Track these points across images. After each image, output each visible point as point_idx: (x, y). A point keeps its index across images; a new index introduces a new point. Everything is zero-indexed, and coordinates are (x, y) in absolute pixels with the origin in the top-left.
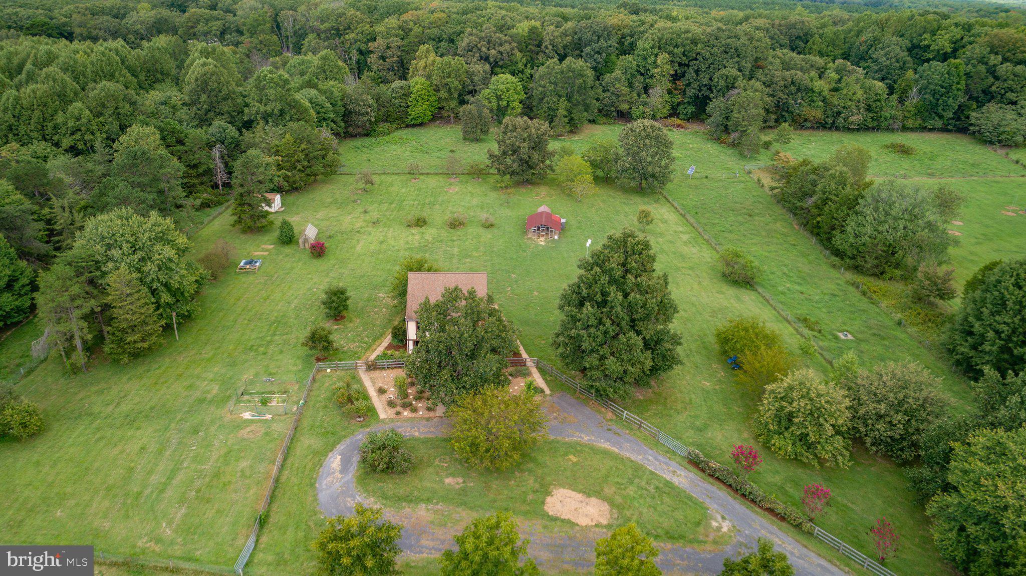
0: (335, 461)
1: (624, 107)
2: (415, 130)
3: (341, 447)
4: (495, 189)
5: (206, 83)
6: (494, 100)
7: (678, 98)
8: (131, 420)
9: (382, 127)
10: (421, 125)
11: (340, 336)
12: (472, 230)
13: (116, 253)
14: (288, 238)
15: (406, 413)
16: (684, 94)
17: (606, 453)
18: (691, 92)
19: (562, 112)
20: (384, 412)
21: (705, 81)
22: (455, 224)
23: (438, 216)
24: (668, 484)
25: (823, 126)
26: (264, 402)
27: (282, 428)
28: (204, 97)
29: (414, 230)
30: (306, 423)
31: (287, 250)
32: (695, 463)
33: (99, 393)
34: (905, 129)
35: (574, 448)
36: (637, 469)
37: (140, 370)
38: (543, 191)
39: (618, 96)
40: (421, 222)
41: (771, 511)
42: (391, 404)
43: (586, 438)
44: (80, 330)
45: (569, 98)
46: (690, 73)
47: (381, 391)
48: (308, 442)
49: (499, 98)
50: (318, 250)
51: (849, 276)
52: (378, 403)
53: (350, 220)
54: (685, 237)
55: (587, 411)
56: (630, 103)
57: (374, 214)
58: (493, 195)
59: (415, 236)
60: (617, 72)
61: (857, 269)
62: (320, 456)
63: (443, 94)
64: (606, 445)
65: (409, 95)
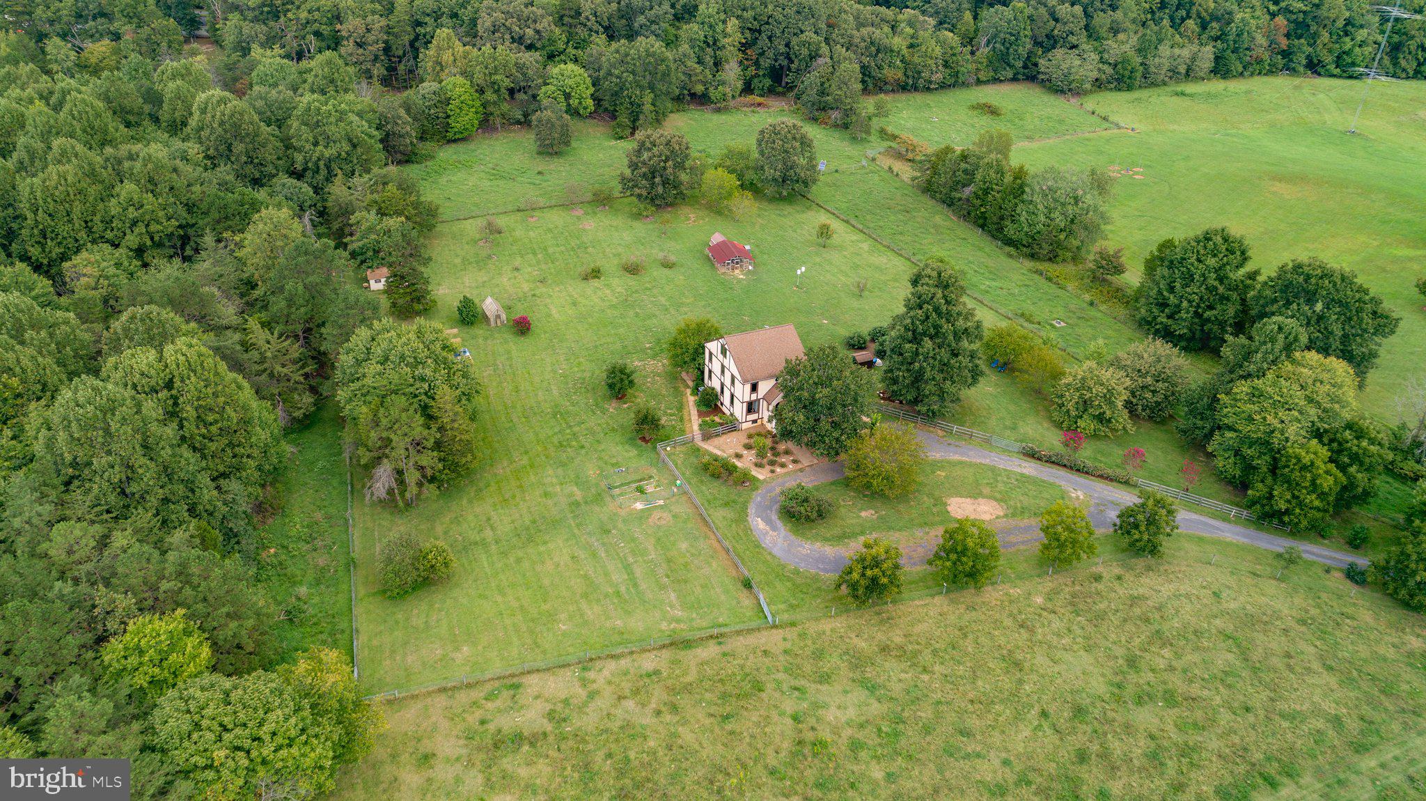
0: (759, 524)
1: (699, 88)
2: (460, 147)
3: (752, 510)
4: (638, 216)
7: (752, 71)
8: (530, 534)
10: (466, 138)
12: (657, 273)
15: (779, 470)
16: (757, 64)
17: (962, 464)
18: (765, 62)
20: (759, 474)
21: (782, 49)
22: (633, 269)
23: (606, 263)
25: (904, 88)
26: (641, 490)
27: (682, 509)
29: (596, 283)
30: (699, 500)
32: (1032, 455)
33: (457, 521)
38: (689, 213)
39: (690, 76)
40: (596, 273)
41: (1101, 476)
42: (758, 465)
43: (938, 455)
46: (763, 40)
47: (738, 456)
48: (718, 516)
49: (567, 96)
50: (521, 327)
51: (1029, 264)
52: (746, 467)
53: (510, 281)
54: (866, 247)
56: (704, 83)
57: (530, 271)
58: (639, 225)
59: (603, 291)
61: (1033, 256)
62: (741, 522)
63: (490, 96)
64: (957, 457)
65: (448, 101)
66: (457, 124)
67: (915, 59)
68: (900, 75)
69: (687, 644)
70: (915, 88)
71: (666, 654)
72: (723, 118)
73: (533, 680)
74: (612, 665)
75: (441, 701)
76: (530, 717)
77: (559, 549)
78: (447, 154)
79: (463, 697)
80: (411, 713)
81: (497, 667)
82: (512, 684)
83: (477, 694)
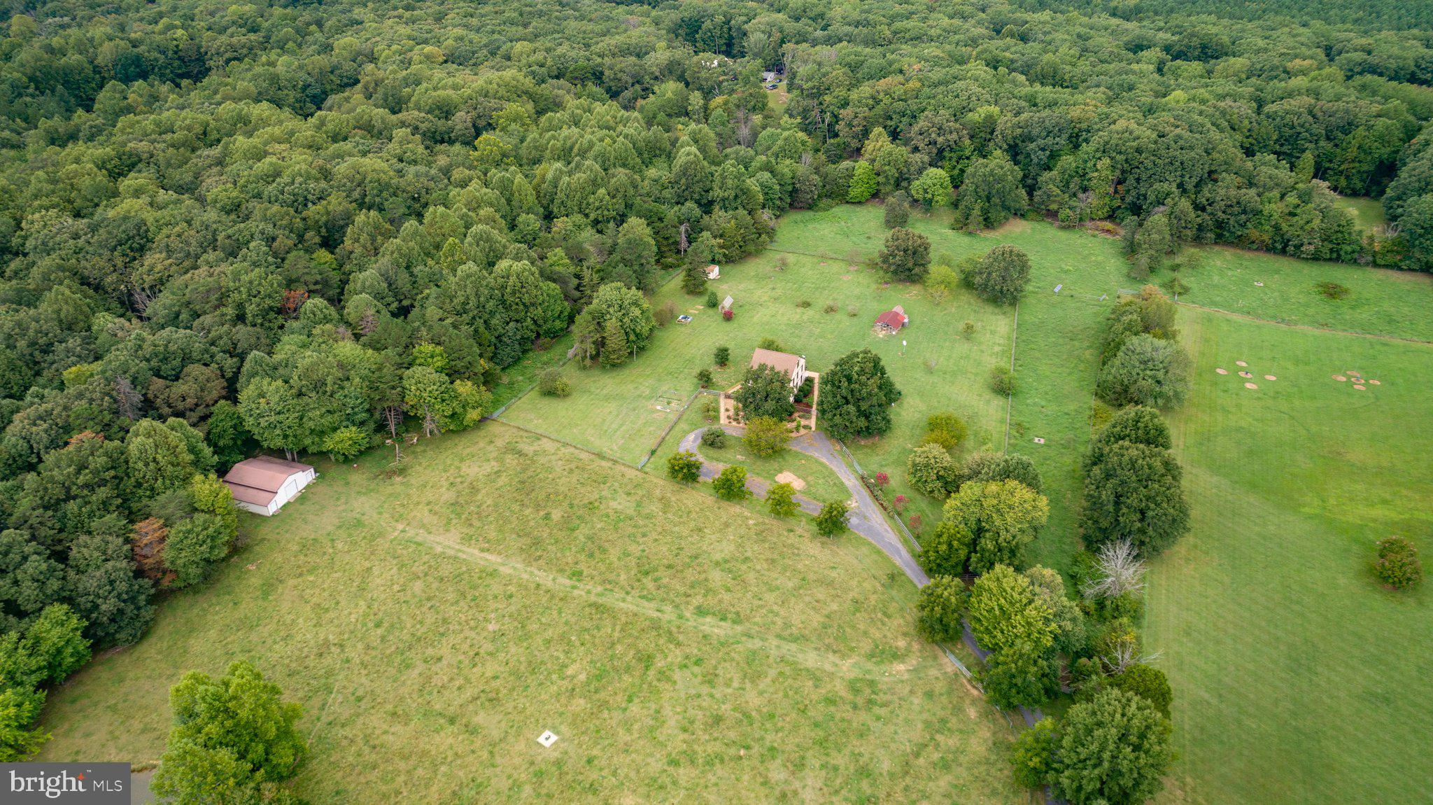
0: (692, 437)
1: (1054, 207)
2: (852, 207)
3: (697, 431)
4: (878, 282)
6: (921, 191)
7: (1117, 203)
8: (607, 398)
9: (825, 202)
10: (860, 203)
11: (718, 375)
12: (838, 316)
13: (611, 310)
14: (713, 304)
15: (734, 423)
16: (1123, 199)
17: (822, 464)
18: (1129, 199)
19: (976, 212)
20: (723, 420)
21: (1143, 191)
22: (830, 310)
23: (822, 301)
24: (842, 484)
25: (1270, 249)
26: (669, 403)
27: (672, 417)
28: (683, 180)
29: (800, 310)
30: (685, 417)
31: (711, 312)
32: (863, 478)
33: (594, 382)
34: (1375, 264)
35: (807, 458)
36: (832, 473)
37: (614, 374)
38: (915, 290)
39: (1049, 196)
40: (806, 305)
41: (882, 505)
42: (729, 417)
43: (816, 455)
44: (591, 349)
45: (987, 199)
46: (1131, 180)
47: (727, 410)
48: (683, 426)
49: (926, 191)
50: (728, 316)
51: (1095, 403)
52: (723, 415)
53: (761, 293)
55: (828, 443)
56: (1060, 203)
57: (779, 292)
58: (874, 286)
59: (797, 315)
60: (1055, 173)
61: (1104, 398)
62: (685, 433)
63: (881, 179)
64: (824, 460)
65: (851, 176)
66: (854, 192)
67: (1285, 227)
68: (1266, 237)
69: (603, 458)
71: (593, 457)
73: (545, 440)
74: (572, 450)
75: (515, 430)
76: (528, 449)
77: (612, 407)
79: (521, 433)
80: (502, 429)
81: (539, 431)
82: (539, 437)
83: (525, 434)
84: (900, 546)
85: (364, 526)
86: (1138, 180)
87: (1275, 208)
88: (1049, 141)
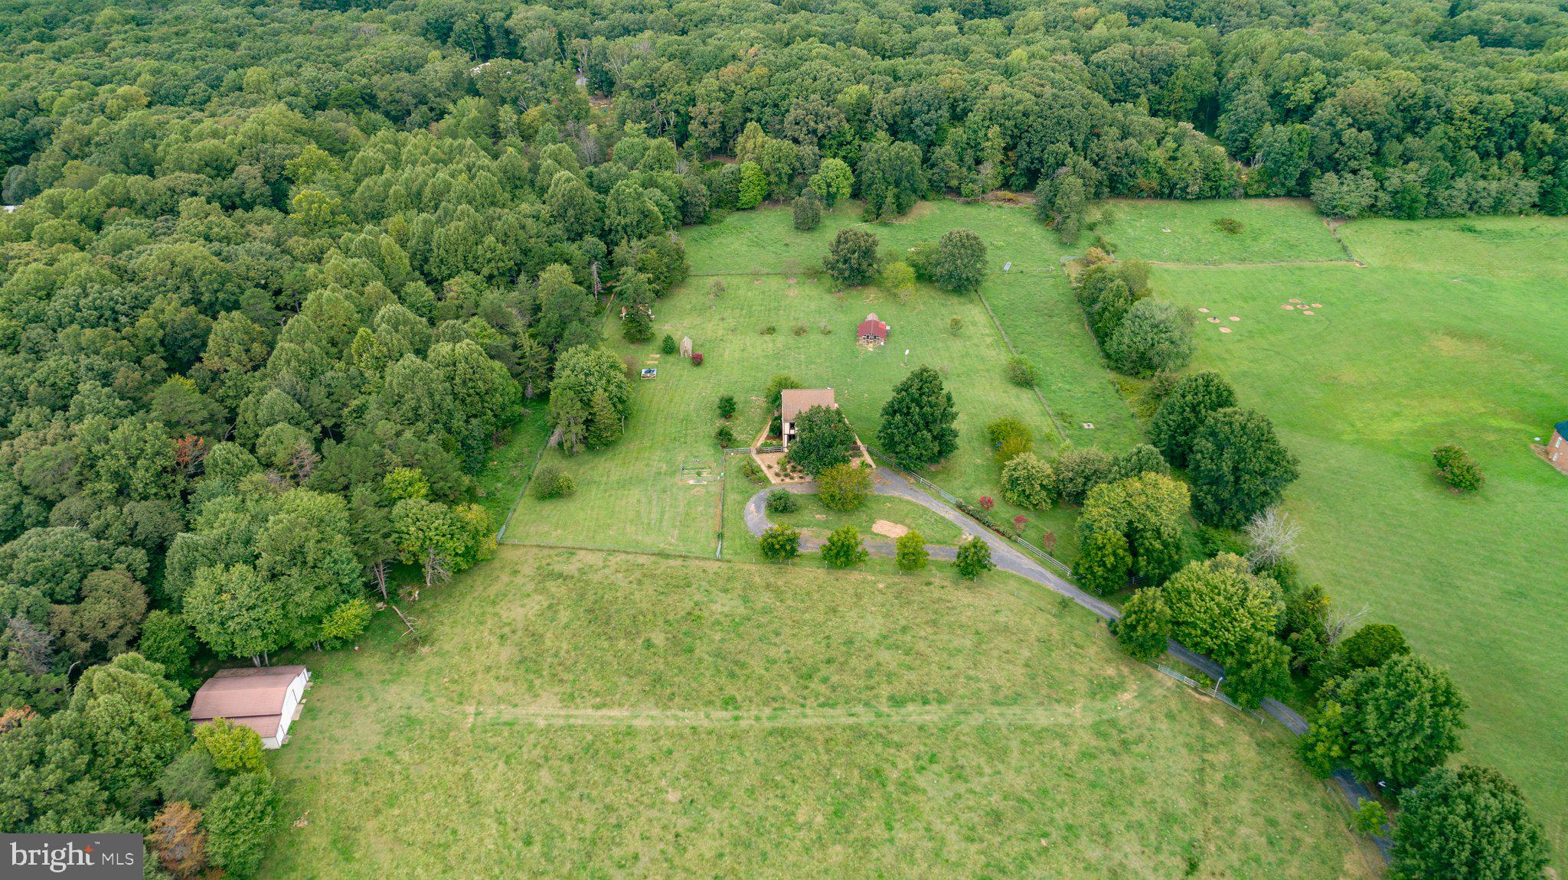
0: (751, 506)
1: (954, 183)
2: (745, 214)
3: (754, 498)
4: (829, 291)
5: (572, 198)
6: (824, 186)
7: (1010, 170)
8: (624, 484)
9: (716, 213)
10: (752, 208)
11: (734, 431)
12: (815, 337)
13: (591, 379)
14: (670, 348)
15: (787, 480)
16: (1015, 165)
17: (908, 502)
18: (1023, 164)
19: (890, 199)
20: (774, 480)
21: (1037, 154)
22: (799, 332)
23: (785, 324)
24: (942, 518)
25: (1157, 195)
26: (699, 474)
27: (715, 489)
29: (767, 337)
30: (728, 486)
31: (671, 359)
32: (960, 507)
33: (592, 469)
34: (1247, 196)
35: (891, 499)
36: (925, 510)
37: (610, 454)
38: (871, 294)
39: (947, 172)
40: (771, 330)
41: (998, 531)
42: (777, 475)
43: (897, 494)
44: (578, 429)
45: (897, 185)
46: (1022, 146)
47: (770, 467)
48: (733, 497)
49: (829, 185)
50: (697, 360)
51: (1112, 376)
52: (770, 474)
53: (712, 327)
54: (989, 340)
55: (899, 478)
56: (960, 179)
57: (731, 322)
58: (828, 298)
59: (768, 344)
60: (947, 148)
61: (1118, 369)
62: (742, 504)
63: (773, 178)
64: (909, 498)
65: (740, 180)
66: (745, 197)
67: (1170, 172)
68: (1155, 184)
69: (667, 556)
70: (1170, 196)
71: (653, 558)
72: (968, 209)
73: (583, 552)
74: (624, 556)
75: (535, 550)
76: (571, 568)
77: (635, 494)
78: (733, 219)
79: (546, 552)
80: (519, 552)
81: (569, 543)
82: (571, 552)
83: (552, 552)
84: (1040, 569)
85: (421, 723)
86: (1029, 144)
87: (1158, 155)
88: (933, 114)
